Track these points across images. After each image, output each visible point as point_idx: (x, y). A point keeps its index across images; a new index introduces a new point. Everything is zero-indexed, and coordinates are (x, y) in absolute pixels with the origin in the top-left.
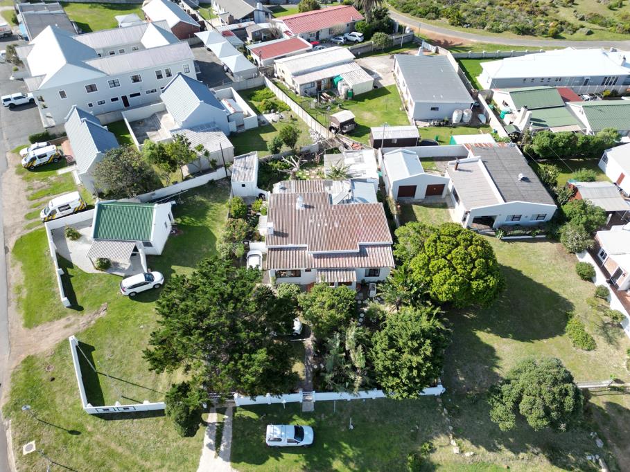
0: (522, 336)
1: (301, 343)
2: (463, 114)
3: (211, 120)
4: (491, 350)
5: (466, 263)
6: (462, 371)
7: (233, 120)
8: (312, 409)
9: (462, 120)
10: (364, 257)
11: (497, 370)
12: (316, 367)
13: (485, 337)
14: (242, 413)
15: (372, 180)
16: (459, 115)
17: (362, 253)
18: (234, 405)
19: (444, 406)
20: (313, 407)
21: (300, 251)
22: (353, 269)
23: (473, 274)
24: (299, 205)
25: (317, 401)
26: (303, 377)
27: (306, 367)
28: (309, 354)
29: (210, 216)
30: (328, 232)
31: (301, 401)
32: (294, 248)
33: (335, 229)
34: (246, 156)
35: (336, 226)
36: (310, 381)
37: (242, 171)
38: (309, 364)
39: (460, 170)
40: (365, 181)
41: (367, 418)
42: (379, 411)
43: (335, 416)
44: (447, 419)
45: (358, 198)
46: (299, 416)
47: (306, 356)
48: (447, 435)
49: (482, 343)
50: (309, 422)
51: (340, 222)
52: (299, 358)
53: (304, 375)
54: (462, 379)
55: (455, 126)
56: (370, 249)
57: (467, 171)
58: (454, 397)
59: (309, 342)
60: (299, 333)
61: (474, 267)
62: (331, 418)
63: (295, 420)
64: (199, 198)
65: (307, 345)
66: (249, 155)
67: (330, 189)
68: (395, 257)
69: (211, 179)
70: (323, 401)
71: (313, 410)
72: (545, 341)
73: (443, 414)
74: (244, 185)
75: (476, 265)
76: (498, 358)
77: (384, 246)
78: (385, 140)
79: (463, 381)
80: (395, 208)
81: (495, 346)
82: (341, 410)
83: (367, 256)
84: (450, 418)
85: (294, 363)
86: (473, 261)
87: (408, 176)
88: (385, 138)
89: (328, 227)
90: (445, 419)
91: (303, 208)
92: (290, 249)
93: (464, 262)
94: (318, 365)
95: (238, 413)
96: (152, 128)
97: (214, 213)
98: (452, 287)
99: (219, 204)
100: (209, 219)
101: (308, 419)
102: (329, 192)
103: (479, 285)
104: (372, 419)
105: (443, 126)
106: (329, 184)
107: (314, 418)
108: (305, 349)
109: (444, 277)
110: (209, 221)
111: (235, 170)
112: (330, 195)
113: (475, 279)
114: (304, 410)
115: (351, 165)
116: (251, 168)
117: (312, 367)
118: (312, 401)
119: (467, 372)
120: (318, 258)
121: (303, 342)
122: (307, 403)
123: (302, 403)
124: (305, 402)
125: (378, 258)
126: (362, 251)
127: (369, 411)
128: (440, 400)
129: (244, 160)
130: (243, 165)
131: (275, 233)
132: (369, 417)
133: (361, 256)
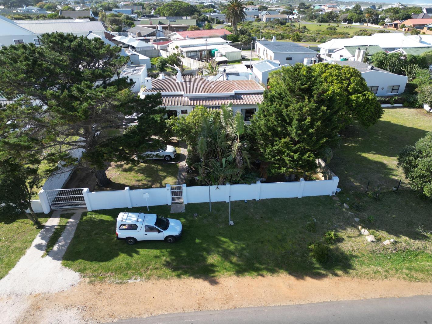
1: (175, 165)
6: (354, 179)
10: (239, 99)
12: (189, 179)
13: (372, 156)
14: (94, 216)
15: (244, 74)
18: (84, 211)
19: (343, 202)
20: (184, 208)
23: (351, 88)
24: (178, 81)
25: (189, 204)
27: (178, 179)
28: (183, 171)
30: (204, 88)
34: (136, 67)
35: (212, 86)
37: (131, 72)
38: (183, 177)
40: (238, 74)
41: (251, 216)
42: (265, 210)
43: (210, 215)
44: (350, 213)
49: (370, 160)
51: (216, 85)
52: (172, 174)
54: (357, 184)
56: (245, 95)
58: (352, 196)
59: (183, 164)
60: (173, 157)
62: (206, 217)
65: (180, 166)
70: (196, 204)
71: (184, 211)
74: (131, 80)
79: (359, 186)
82: (218, 210)
84: (353, 212)
85: (165, 178)
86: (348, 78)
90: (347, 213)
91: (182, 82)
93: (339, 78)
94: (193, 178)
95: (88, 216)
103: (358, 97)
104: (257, 217)
107: (185, 218)
108: (178, 168)
111: (125, 71)
113: (353, 93)
116: (139, 70)
117: (185, 179)
118: (183, 203)
119: (361, 179)
120: (194, 101)
121: (178, 164)
122: (177, 206)
123: (171, 205)
124: (175, 205)
125: (253, 100)
126: (237, 96)
127: (252, 210)
128: (337, 199)
129: (134, 68)
130: (132, 69)
131: (153, 89)
132: (253, 215)
133: (236, 99)
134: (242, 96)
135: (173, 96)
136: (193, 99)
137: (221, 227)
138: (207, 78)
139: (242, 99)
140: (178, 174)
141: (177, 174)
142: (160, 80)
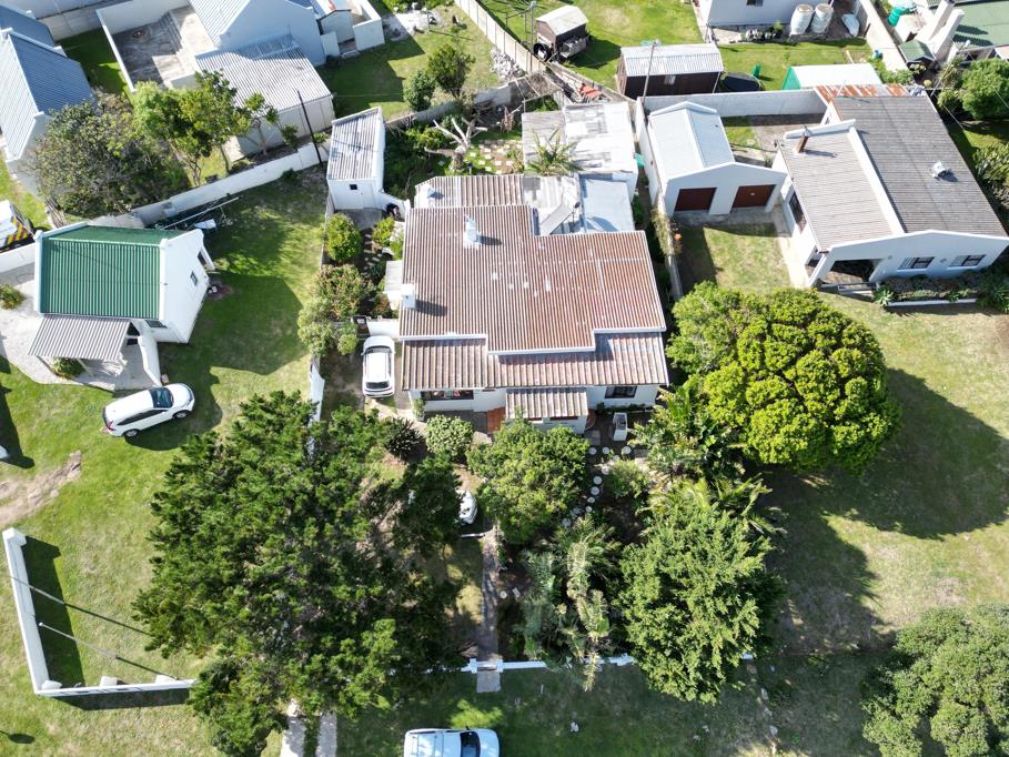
0: (920, 528)
1: (475, 542)
2: (814, 14)
3: (283, 31)
4: (858, 557)
6: (797, 603)
7: (329, 32)
8: (495, 686)
9: (809, 29)
10: (605, 360)
11: (868, 603)
12: (504, 595)
13: (848, 528)
15: (624, 176)
16: (804, 18)
17: (602, 353)
19: (761, 683)
20: (498, 682)
21: (472, 348)
24: (469, 238)
25: (507, 672)
26: (479, 619)
27: (484, 595)
28: (491, 566)
29: (288, 255)
30: (530, 302)
31: (474, 671)
32: (458, 340)
33: (545, 296)
34: (357, 118)
35: (548, 288)
36: (492, 628)
37: (349, 153)
38: (491, 589)
39: (808, 152)
40: (607, 177)
41: (606, 704)
43: (541, 702)
44: (767, 710)
45: (596, 219)
46: (470, 701)
47: (484, 572)
48: (766, 743)
49: (840, 541)
50: (491, 716)
51: (556, 280)
52: (472, 575)
53: (480, 613)
54: (797, 621)
55: (795, 41)
56: (618, 341)
57: (825, 154)
58: (781, 663)
59: (490, 540)
60: (471, 521)
61: (843, 396)
62: (533, 707)
63: (462, 711)
64: (264, 213)
65: (485, 547)
66: (364, 117)
67: (535, 198)
68: (669, 361)
69: (288, 169)
70: (519, 670)
71: (498, 689)
72: (965, 536)
73: (759, 699)
74: (354, 187)
75: (847, 392)
76: (872, 576)
77: (646, 335)
78: (651, 77)
79: (801, 626)
80: (669, 241)
81: (867, 549)
82: (555, 690)
83: (611, 358)
84: (772, 709)
85: (461, 588)
86: (841, 382)
87: (700, 168)
88: (652, 74)
89: (529, 291)
90: (762, 710)
91: (477, 245)
92: (451, 343)
94: (509, 590)
96: (164, 47)
97: (295, 246)
98: (792, 440)
99: (305, 227)
100: (285, 260)
101: (489, 710)
102: (533, 205)
104: (617, 709)
105: (770, 40)
106: (533, 185)
107: (500, 707)
108: (482, 556)
109: (776, 420)
110: (285, 266)
111: (335, 151)
112: (535, 211)
114: (480, 690)
115: (580, 138)
116: (369, 147)
117: (496, 595)
118: (496, 669)
119: (808, 606)
120: (508, 366)
121: (480, 540)
122: (486, 675)
123: (477, 674)
124: (482, 673)
125: (634, 363)
126: (601, 350)
127: (608, 691)
128: (754, 670)
129: (353, 129)
130: (350, 139)
131: (419, 306)
132: (610, 704)
133: (598, 361)
134: (611, 341)
135: (464, 342)
136: (506, 361)
137: (558, 734)
140: (484, 578)
141: (481, 576)
142: (425, 216)
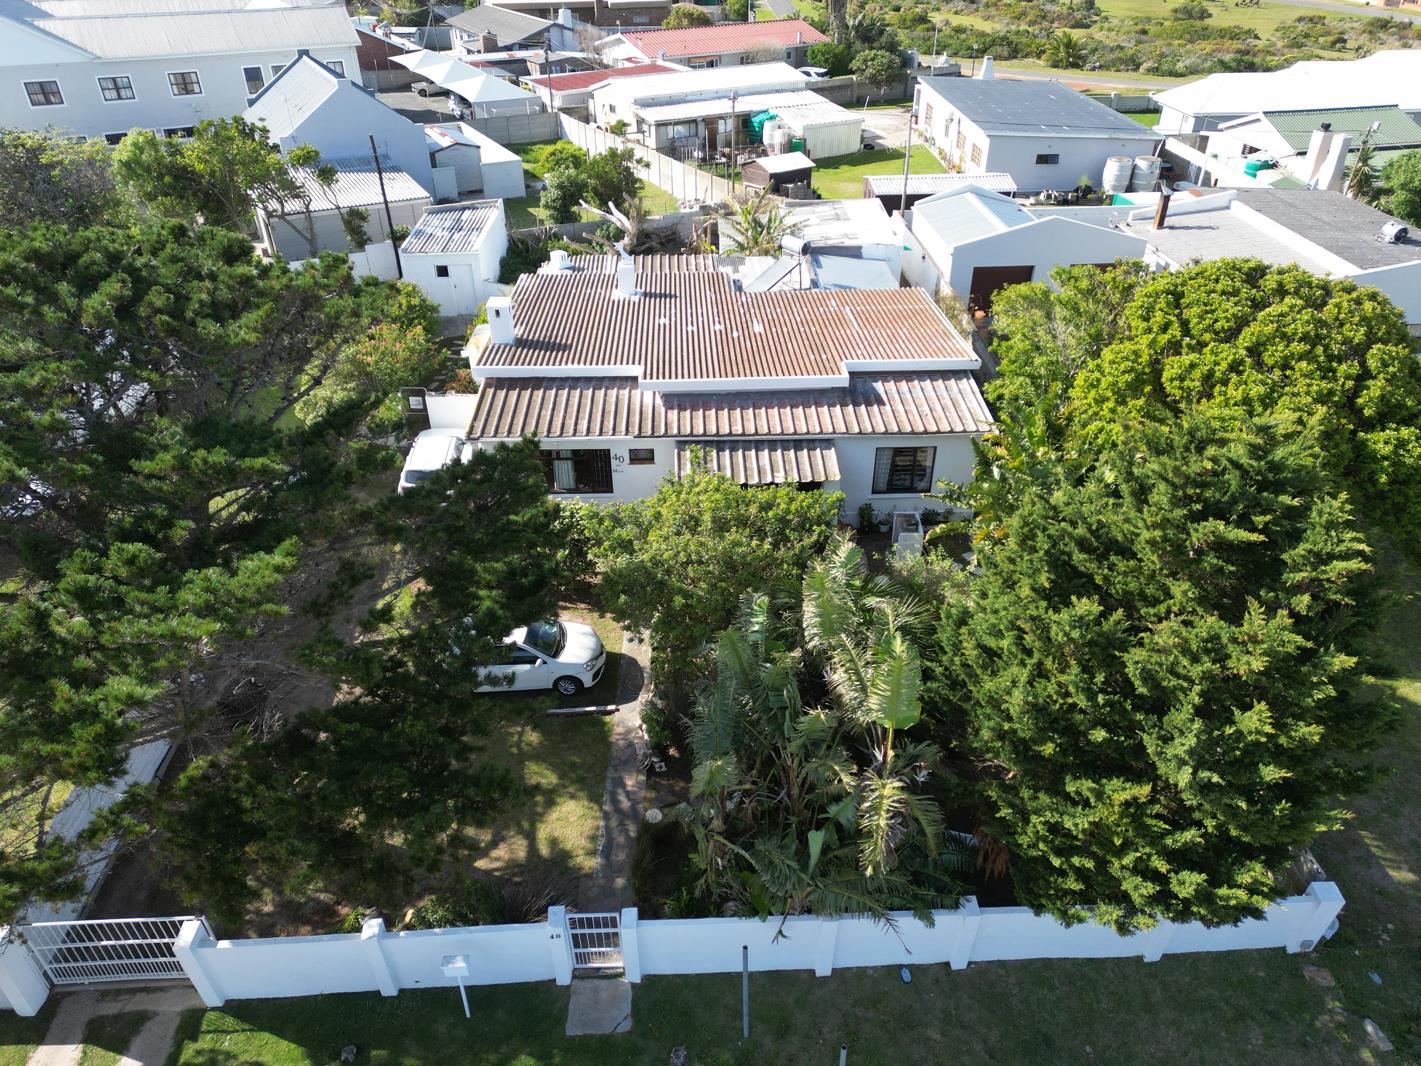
1: (597, 723)
2: (1135, 167)
5: (1330, 358)
7: (443, 166)
8: (617, 1020)
9: (1130, 187)
10: (868, 404)
12: (654, 816)
14: (227, 1043)
15: (881, 253)
17: (861, 395)
18: (192, 1003)
20: (627, 1008)
21: (613, 393)
22: (826, 443)
23: (1369, 398)
24: (624, 291)
25: (651, 982)
26: (591, 863)
27: (606, 816)
28: (628, 762)
30: (726, 340)
31: (564, 978)
32: (589, 380)
34: (464, 209)
35: (758, 329)
36: (620, 882)
37: (442, 234)
38: (625, 804)
39: (1172, 228)
40: (854, 254)
42: (994, 1036)
45: (832, 283)
47: (611, 773)
51: (772, 323)
52: (580, 781)
53: (592, 853)
54: (1402, 876)
55: (1110, 199)
57: (1200, 228)
59: (629, 718)
60: (588, 682)
65: (618, 729)
66: (473, 208)
68: (992, 401)
70: (685, 979)
71: (626, 1026)
74: (443, 271)
77: (945, 375)
78: (909, 196)
80: (966, 318)
85: (550, 803)
87: (999, 229)
89: (724, 333)
91: (636, 298)
93: (1320, 350)
95: (205, 1042)
102: (734, 277)
103: (1402, 444)
105: (1076, 201)
108: (609, 745)
111: (420, 232)
112: (736, 280)
113: (1380, 422)
114: (573, 1029)
115: (808, 226)
116: (476, 229)
117: (636, 816)
118: (621, 975)
120: (681, 408)
121: (607, 719)
122: (596, 990)
123: (568, 987)
124: (588, 984)
125: (926, 408)
126: (860, 390)
128: (1324, 978)
129: (456, 215)
130: (448, 224)
131: (521, 343)
133: (856, 404)
134: (879, 386)
135: (598, 382)
136: (677, 401)
138: (736, 271)
139: (880, 402)
140: (609, 784)
141: (604, 780)
142: (552, 279)
